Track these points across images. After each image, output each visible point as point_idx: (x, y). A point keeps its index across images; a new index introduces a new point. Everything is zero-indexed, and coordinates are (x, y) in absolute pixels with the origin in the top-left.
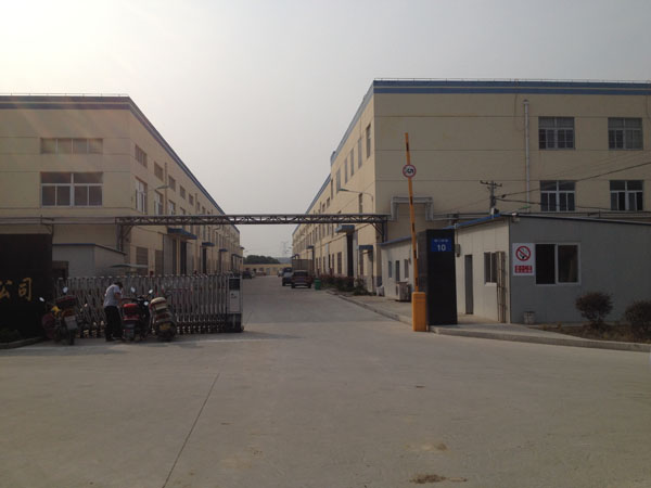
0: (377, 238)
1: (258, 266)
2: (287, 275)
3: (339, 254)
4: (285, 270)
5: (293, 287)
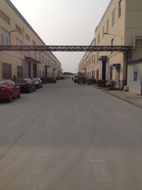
0: (124, 60)
1: (67, 76)
2: (76, 79)
3: (98, 71)
4: (76, 77)
5: (78, 83)
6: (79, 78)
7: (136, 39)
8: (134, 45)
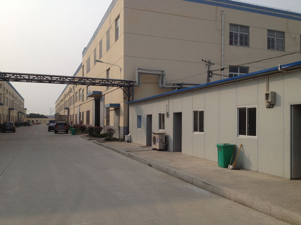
0: (125, 98)
1: (35, 119)
2: (52, 124)
3: (88, 112)
4: (51, 122)
5: (56, 132)
6: (57, 124)
7: (139, 72)
8: (137, 80)
